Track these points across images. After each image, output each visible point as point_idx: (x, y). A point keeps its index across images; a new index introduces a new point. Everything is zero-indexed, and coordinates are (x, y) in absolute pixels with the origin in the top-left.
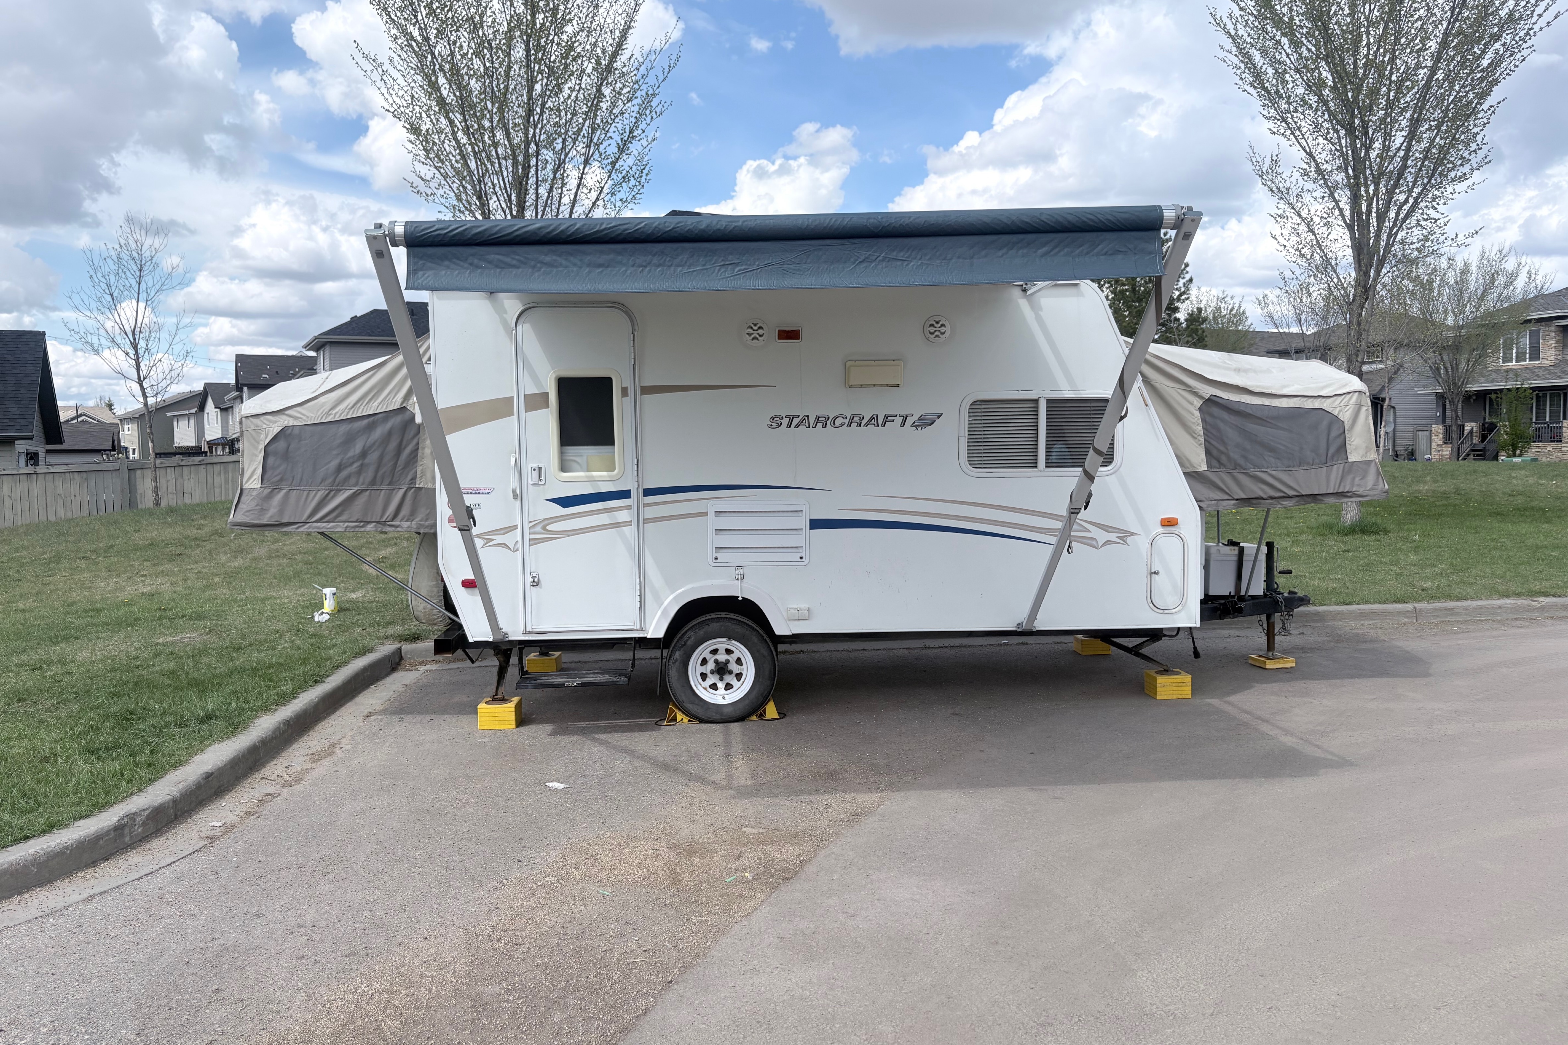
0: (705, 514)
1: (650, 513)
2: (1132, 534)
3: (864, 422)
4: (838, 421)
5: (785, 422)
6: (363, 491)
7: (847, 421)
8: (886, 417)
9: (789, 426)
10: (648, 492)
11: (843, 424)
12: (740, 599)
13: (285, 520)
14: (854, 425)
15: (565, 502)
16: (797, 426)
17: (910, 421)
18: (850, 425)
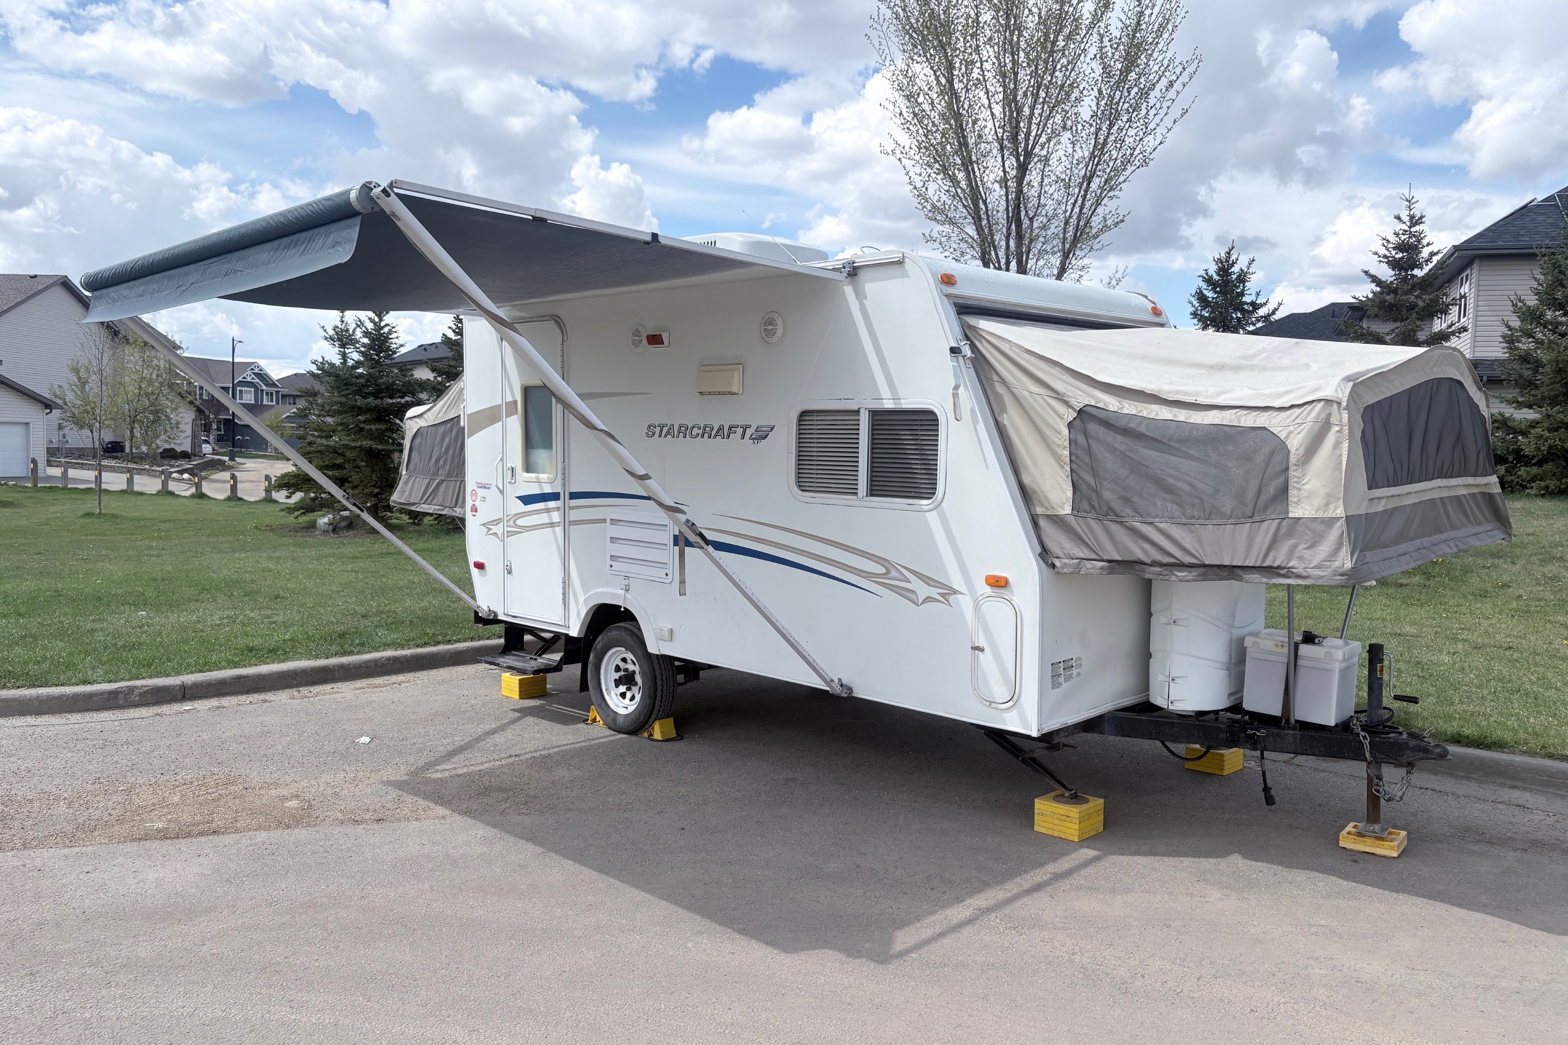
0: (604, 521)
1: (574, 515)
2: (955, 592)
3: (714, 433)
4: (695, 431)
5: (658, 430)
6: (443, 481)
7: (700, 432)
8: (730, 428)
9: (660, 436)
10: (574, 496)
11: (698, 435)
12: (622, 609)
13: (411, 501)
14: (706, 435)
15: (527, 500)
16: (666, 436)
17: (749, 432)
18: (703, 436)
